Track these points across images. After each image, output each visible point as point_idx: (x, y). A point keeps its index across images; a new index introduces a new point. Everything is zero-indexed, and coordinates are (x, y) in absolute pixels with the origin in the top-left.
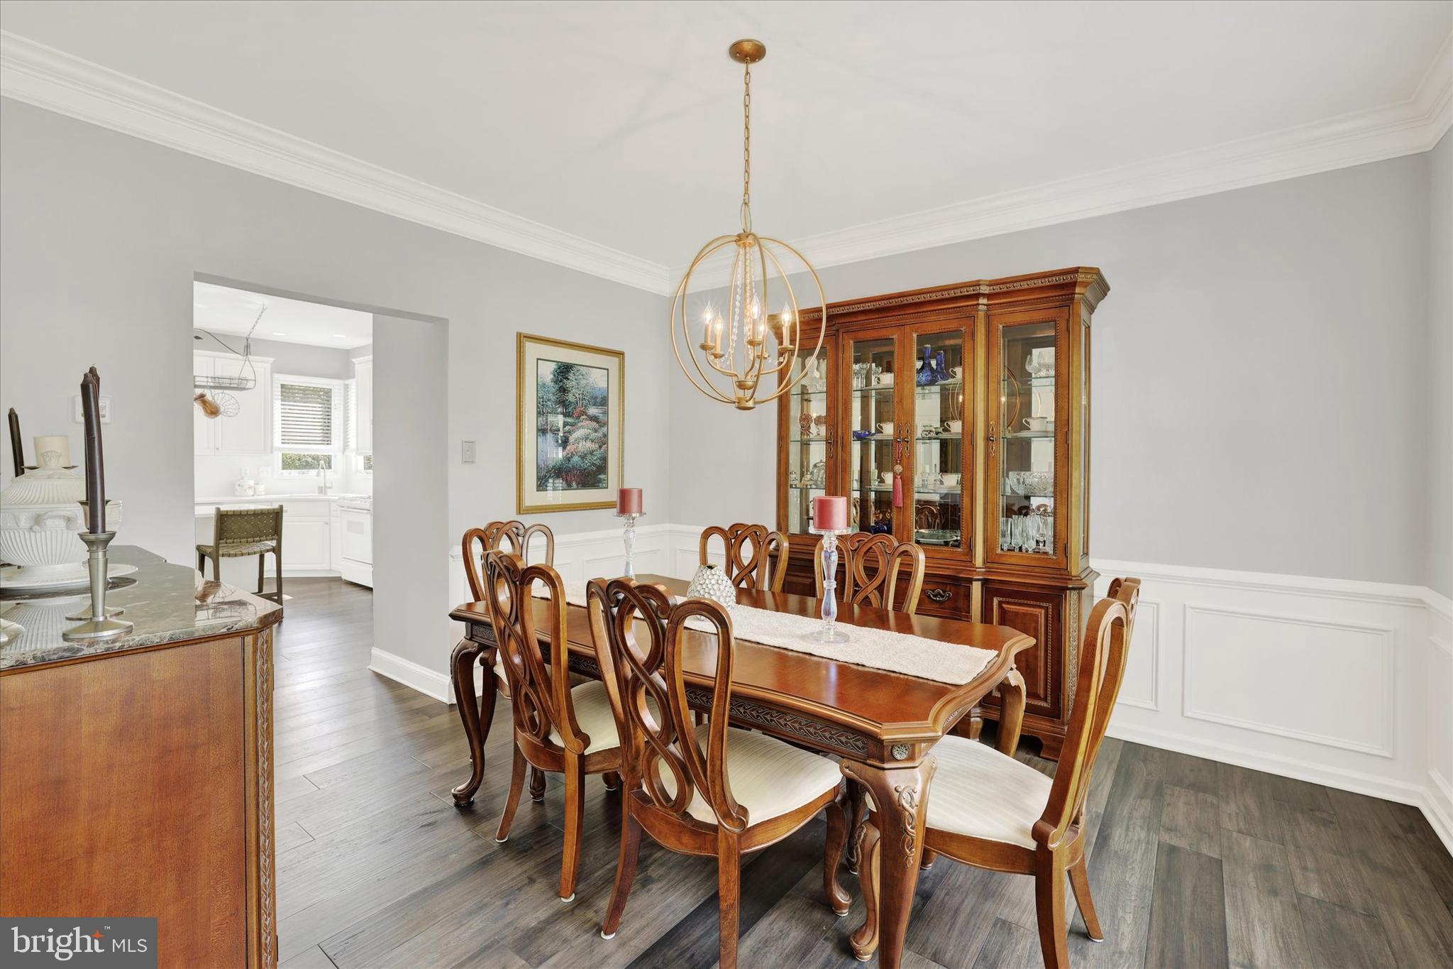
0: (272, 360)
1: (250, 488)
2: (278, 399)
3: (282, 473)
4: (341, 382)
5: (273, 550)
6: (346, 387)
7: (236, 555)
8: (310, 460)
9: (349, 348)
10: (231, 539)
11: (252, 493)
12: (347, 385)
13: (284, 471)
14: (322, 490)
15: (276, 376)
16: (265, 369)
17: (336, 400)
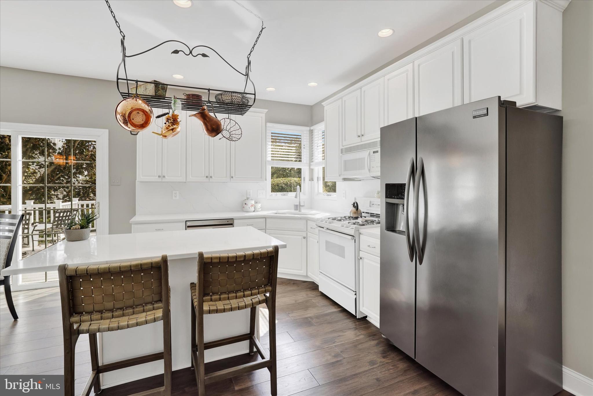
0: (267, 110)
1: (252, 206)
2: (269, 141)
3: (271, 195)
4: (308, 128)
5: (266, 301)
6: (311, 132)
7: (224, 310)
8: (283, 185)
9: (312, 105)
10: (217, 293)
11: (253, 210)
12: (312, 130)
13: (273, 193)
14: (297, 207)
15: (269, 124)
16: (262, 117)
17: (305, 142)
